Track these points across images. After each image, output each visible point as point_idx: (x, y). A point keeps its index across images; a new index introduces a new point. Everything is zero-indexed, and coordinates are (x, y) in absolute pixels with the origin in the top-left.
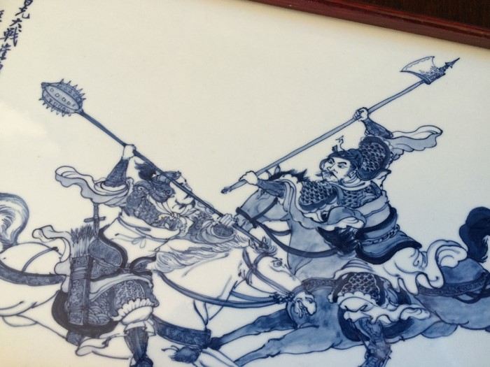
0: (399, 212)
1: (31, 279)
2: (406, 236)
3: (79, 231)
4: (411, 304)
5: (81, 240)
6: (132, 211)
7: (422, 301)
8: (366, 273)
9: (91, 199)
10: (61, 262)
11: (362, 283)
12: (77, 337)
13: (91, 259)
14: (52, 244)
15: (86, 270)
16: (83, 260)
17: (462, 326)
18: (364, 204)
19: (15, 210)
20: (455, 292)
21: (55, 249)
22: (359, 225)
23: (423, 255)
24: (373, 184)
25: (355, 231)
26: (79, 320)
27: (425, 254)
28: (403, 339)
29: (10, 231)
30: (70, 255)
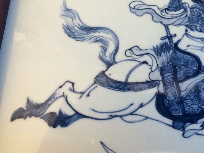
1: (134, 86)
3: (159, 47)
5: (163, 53)
6: (195, 27)
9: (161, 23)
10: (152, 71)
12: (181, 124)
13: (174, 67)
14: (142, 59)
15: (173, 75)
16: (168, 68)
19: (107, 38)
21: (145, 62)
26: (178, 112)
29: (108, 53)
30: (158, 65)
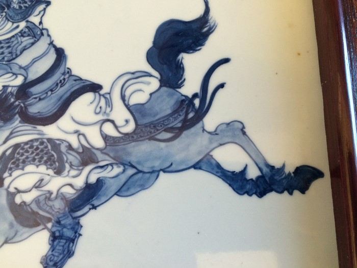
0: (67, 52)
2: (81, 79)
4: (98, 162)
7: (112, 155)
8: (37, 140)
11: (33, 153)
17: (164, 171)
18: (21, 53)
20: (151, 132)
22: (19, 81)
23: (105, 98)
24: (29, 24)
25: (15, 90)
27: (108, 96)
28: (94, 207)
